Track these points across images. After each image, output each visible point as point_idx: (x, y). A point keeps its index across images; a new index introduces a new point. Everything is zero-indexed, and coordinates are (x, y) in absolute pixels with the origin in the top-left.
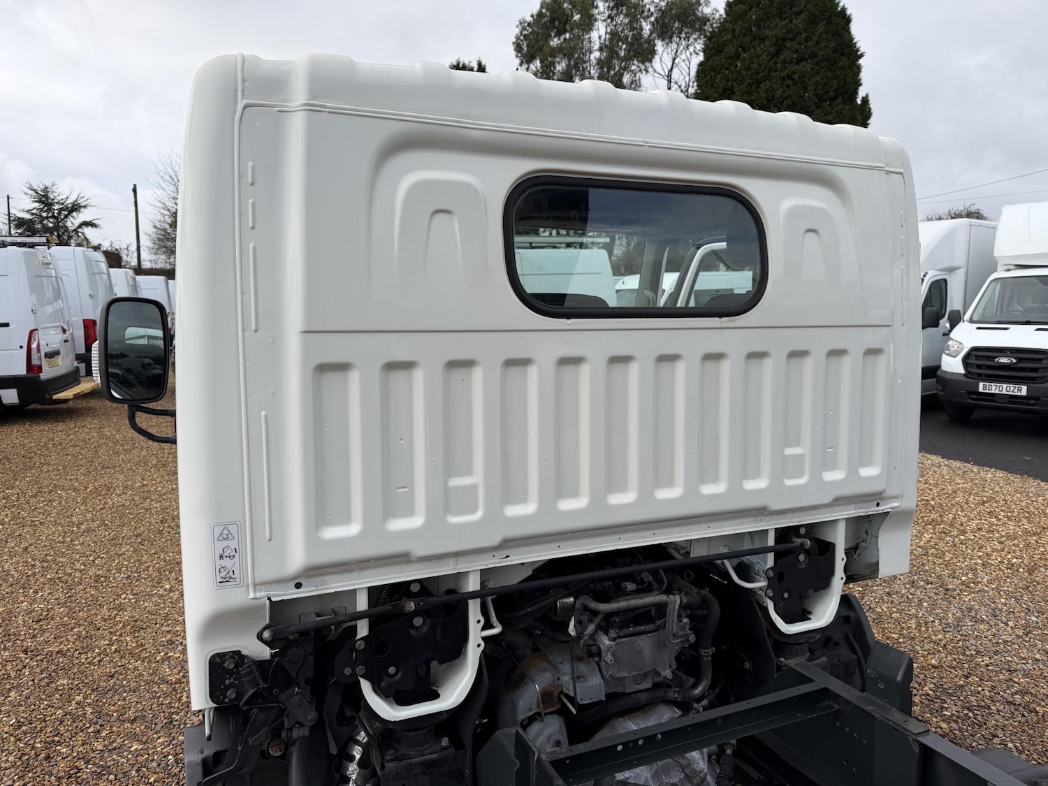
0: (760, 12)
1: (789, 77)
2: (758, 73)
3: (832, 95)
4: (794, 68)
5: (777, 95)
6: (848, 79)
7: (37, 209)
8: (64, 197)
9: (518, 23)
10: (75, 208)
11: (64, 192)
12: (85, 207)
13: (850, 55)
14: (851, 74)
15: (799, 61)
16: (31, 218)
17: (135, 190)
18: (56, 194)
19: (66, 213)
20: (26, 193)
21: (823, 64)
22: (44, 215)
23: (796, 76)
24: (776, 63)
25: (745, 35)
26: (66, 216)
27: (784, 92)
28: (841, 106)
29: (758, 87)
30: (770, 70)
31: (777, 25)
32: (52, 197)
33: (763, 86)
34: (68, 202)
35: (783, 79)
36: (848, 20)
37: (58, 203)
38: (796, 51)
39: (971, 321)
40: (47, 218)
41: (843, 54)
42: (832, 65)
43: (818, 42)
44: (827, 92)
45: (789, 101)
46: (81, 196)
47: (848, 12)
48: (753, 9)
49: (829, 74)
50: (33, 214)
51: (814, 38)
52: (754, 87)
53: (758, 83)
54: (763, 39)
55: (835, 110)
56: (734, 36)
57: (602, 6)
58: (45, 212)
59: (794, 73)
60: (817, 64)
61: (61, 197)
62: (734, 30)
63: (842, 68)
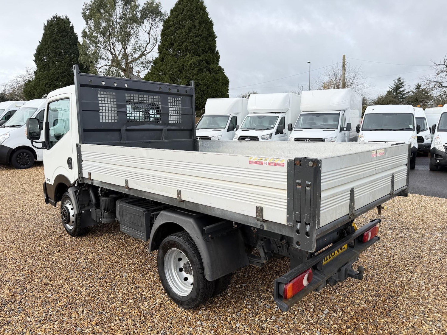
0: (183, 16)
1: (193, 42)
2: (182, 39)
3: (207, 50)
4: (195, 39)
5: (189, 48)
6: (212, 45)
9: (84, 4)
13: (212, 37)
14: (213, 43)
15: (196, 37)
21: (204, 39)
23: (195, 42)
24: (188, 36)
25: (177, 24)
27: (191, 47)
28: (210, 54)
29: (182, 44)
30: (186, 38)
31: (189, 22)
33: (185, 44)
35: (191, 42)
36: (212, 25)
38: (195, 33)
39: (241, 129)
41: (210, 36)
42: (207, 39)
43: (202, 31)
44: (205, 49)
45: (193, 51)
47: (213, 22)
48: (180, 15)
49: (206, 43)
51: (201, 29)
52: (181, 44)
53: (182, 42)
54: (184, 27)
55: (208, 55)
56: (173, 23)
57: (120, 3)
59: (195, 41)
60: (202, 38)
62: (173, 22)
63: (210, 41)
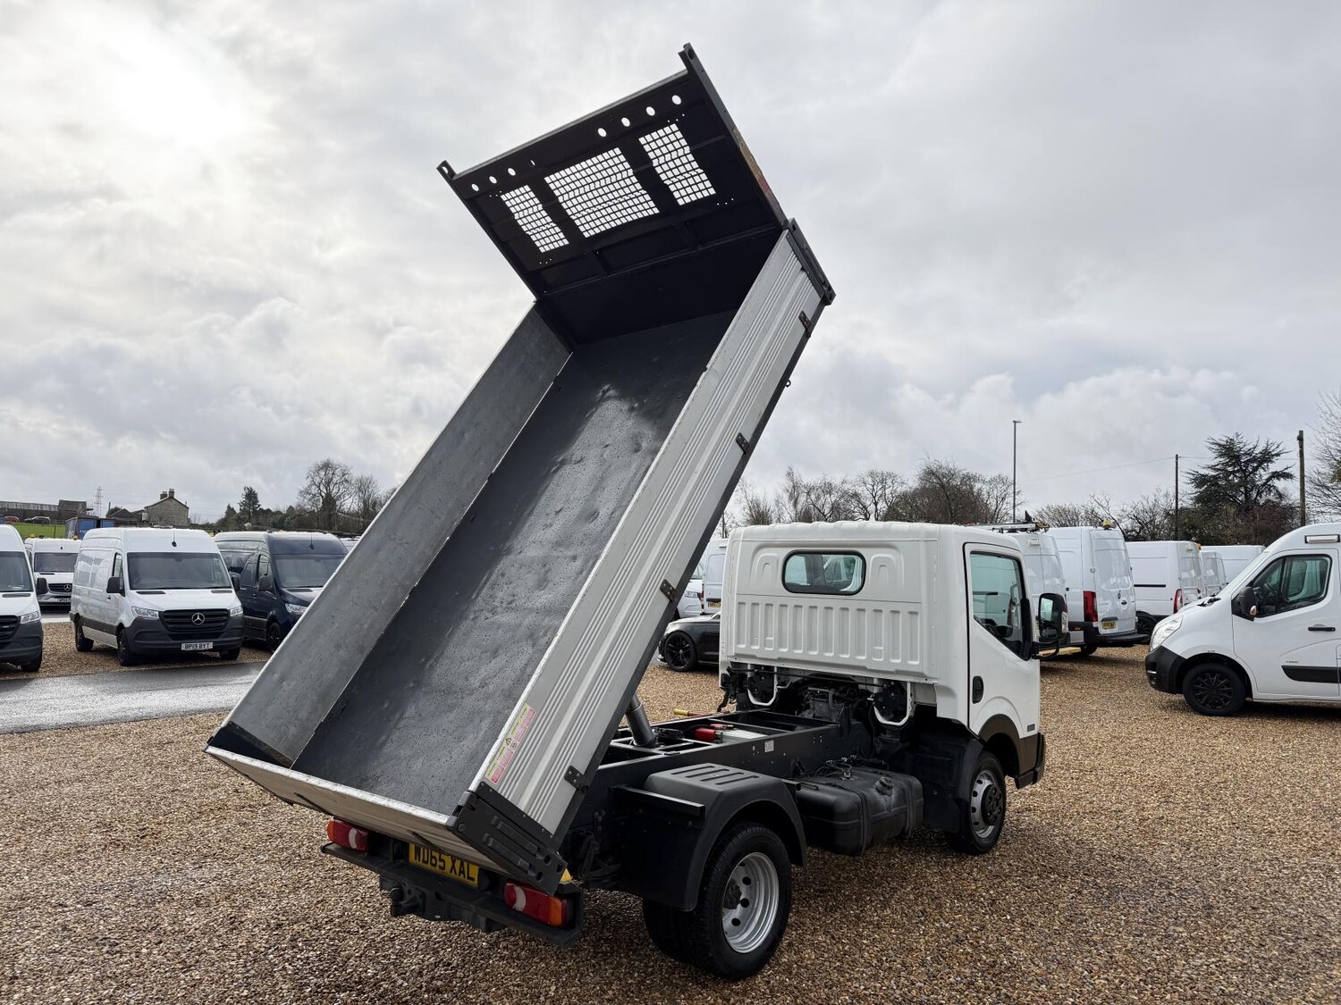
7: (1223, 464)
8: (1251, 446)
10: (1266, 457)
11: (1252, 440)
12: (1278, 455)
16: (1215, 474)
17: (1300, 439)
18: (1241, 445)
19: (1255, 465)
20: (1210, 448)
22: (1230, 469)
26: (1255, 469)
32: (1238, 449)
34: (1257, 451)
37: (1246, 454)
40: (1233, 472)
46: (1270, 442)
50: (1218, 470)
58: (1230, 466)
61: (1248, 447)
